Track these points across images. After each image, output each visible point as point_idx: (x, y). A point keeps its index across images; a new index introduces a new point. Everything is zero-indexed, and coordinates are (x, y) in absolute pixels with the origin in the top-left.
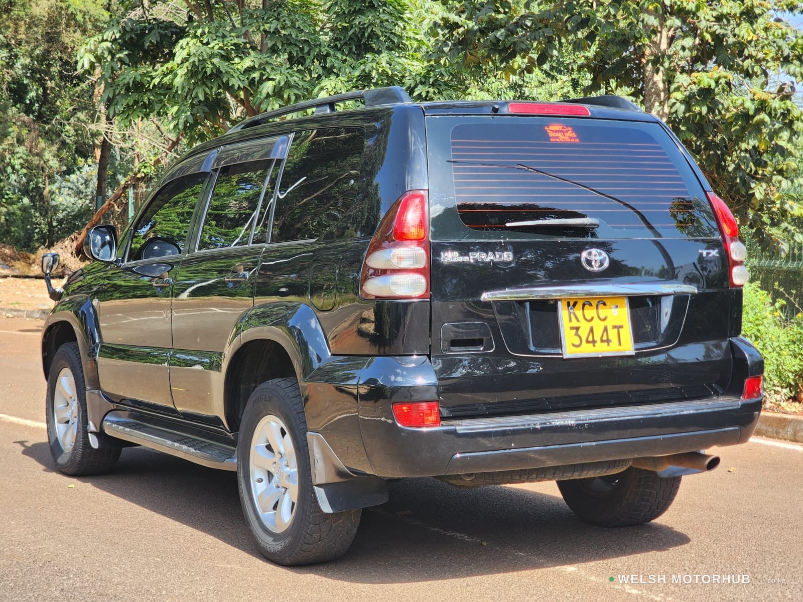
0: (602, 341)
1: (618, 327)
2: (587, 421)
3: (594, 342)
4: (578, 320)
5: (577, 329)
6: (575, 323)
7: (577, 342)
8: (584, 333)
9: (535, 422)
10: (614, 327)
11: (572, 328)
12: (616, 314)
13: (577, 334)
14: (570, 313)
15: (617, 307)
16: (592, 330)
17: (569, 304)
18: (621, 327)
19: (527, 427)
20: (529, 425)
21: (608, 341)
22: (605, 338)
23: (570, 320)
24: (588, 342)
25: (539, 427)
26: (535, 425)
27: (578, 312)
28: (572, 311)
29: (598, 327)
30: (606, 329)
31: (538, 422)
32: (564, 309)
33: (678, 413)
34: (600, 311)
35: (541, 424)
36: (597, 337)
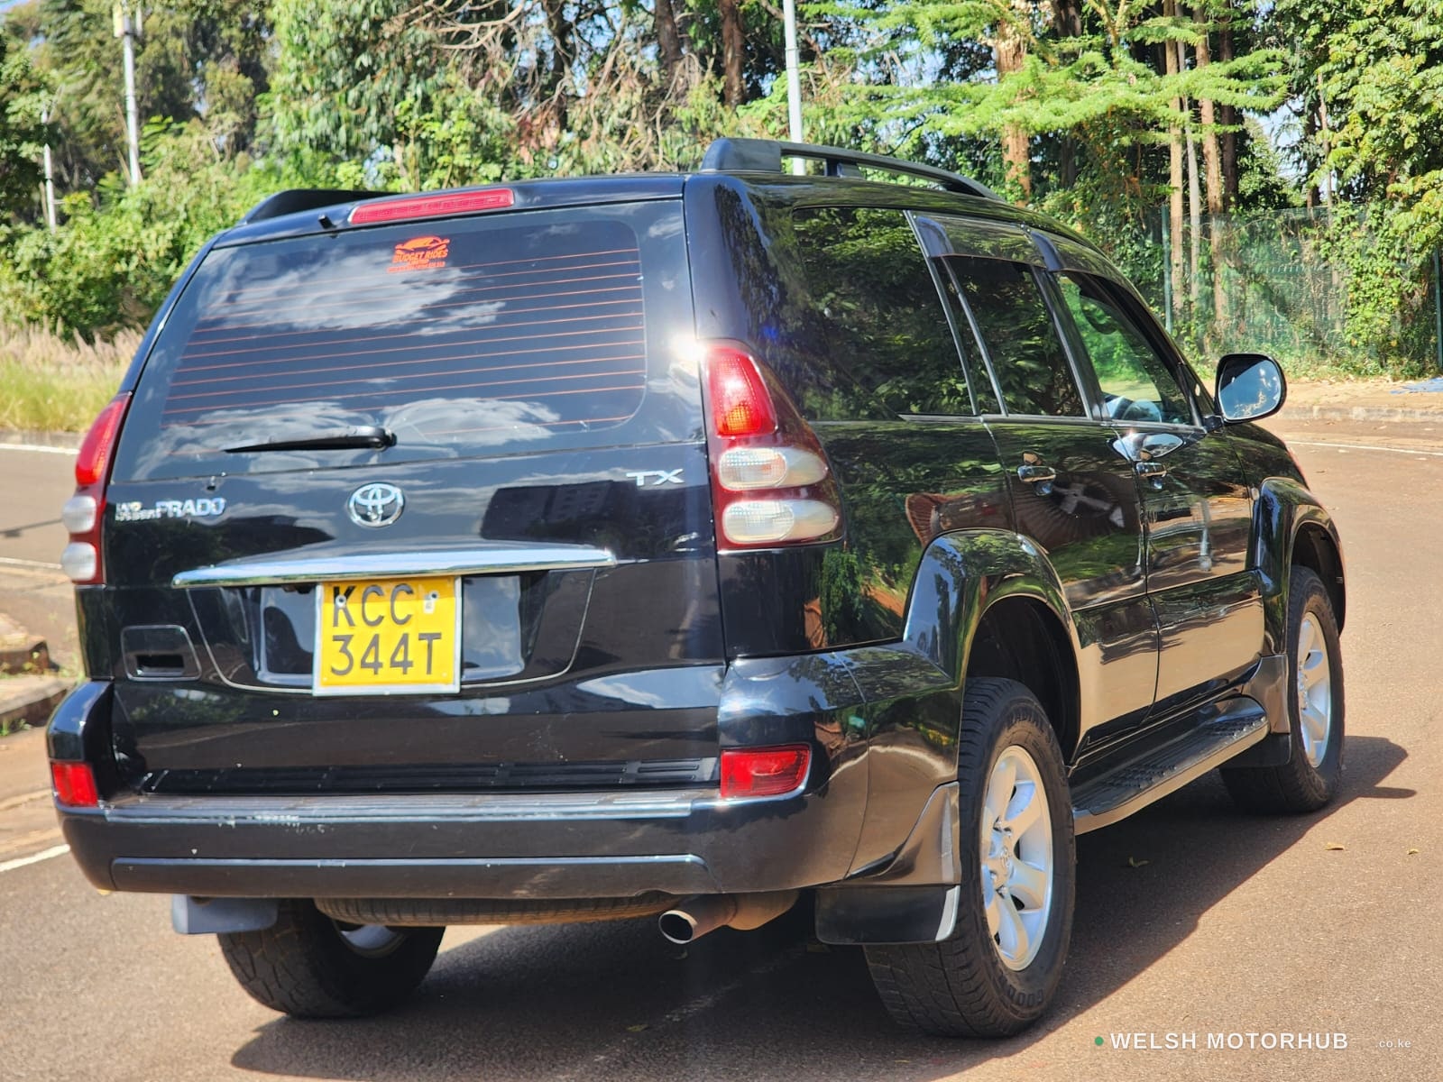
0: (394, 664)
1: (430, 637)
2: (322, 820)
3: (376, 666)
4: (351, 623)
5: (346, 639)
6: (343, 629)
7: (343, 666)
8: (357, 647)
9: (226, 814)
10: (422, 637)
11: (336, 639)
12: (430, 612)
13: (344, 650)
14: (337, 609)
15: (434, 596)
16: (375, 642)
17: (336, 592)
18: (438, 636)
19: (213, 821)
20: (216, 818)
21: (406, 665)
22: (370, 659)
23: (336, 623)
24: (364, 665)
25: (232, 823)
26: (226, 818)
27: (354, 607)
28: (340, 605)
29: (389, 635)
30: (404, 640)
31: (232, 815)
32: (327, 601)
33: (520, 818)
34: (397, 604)
35: (236, 818)
36: (384, 658)
